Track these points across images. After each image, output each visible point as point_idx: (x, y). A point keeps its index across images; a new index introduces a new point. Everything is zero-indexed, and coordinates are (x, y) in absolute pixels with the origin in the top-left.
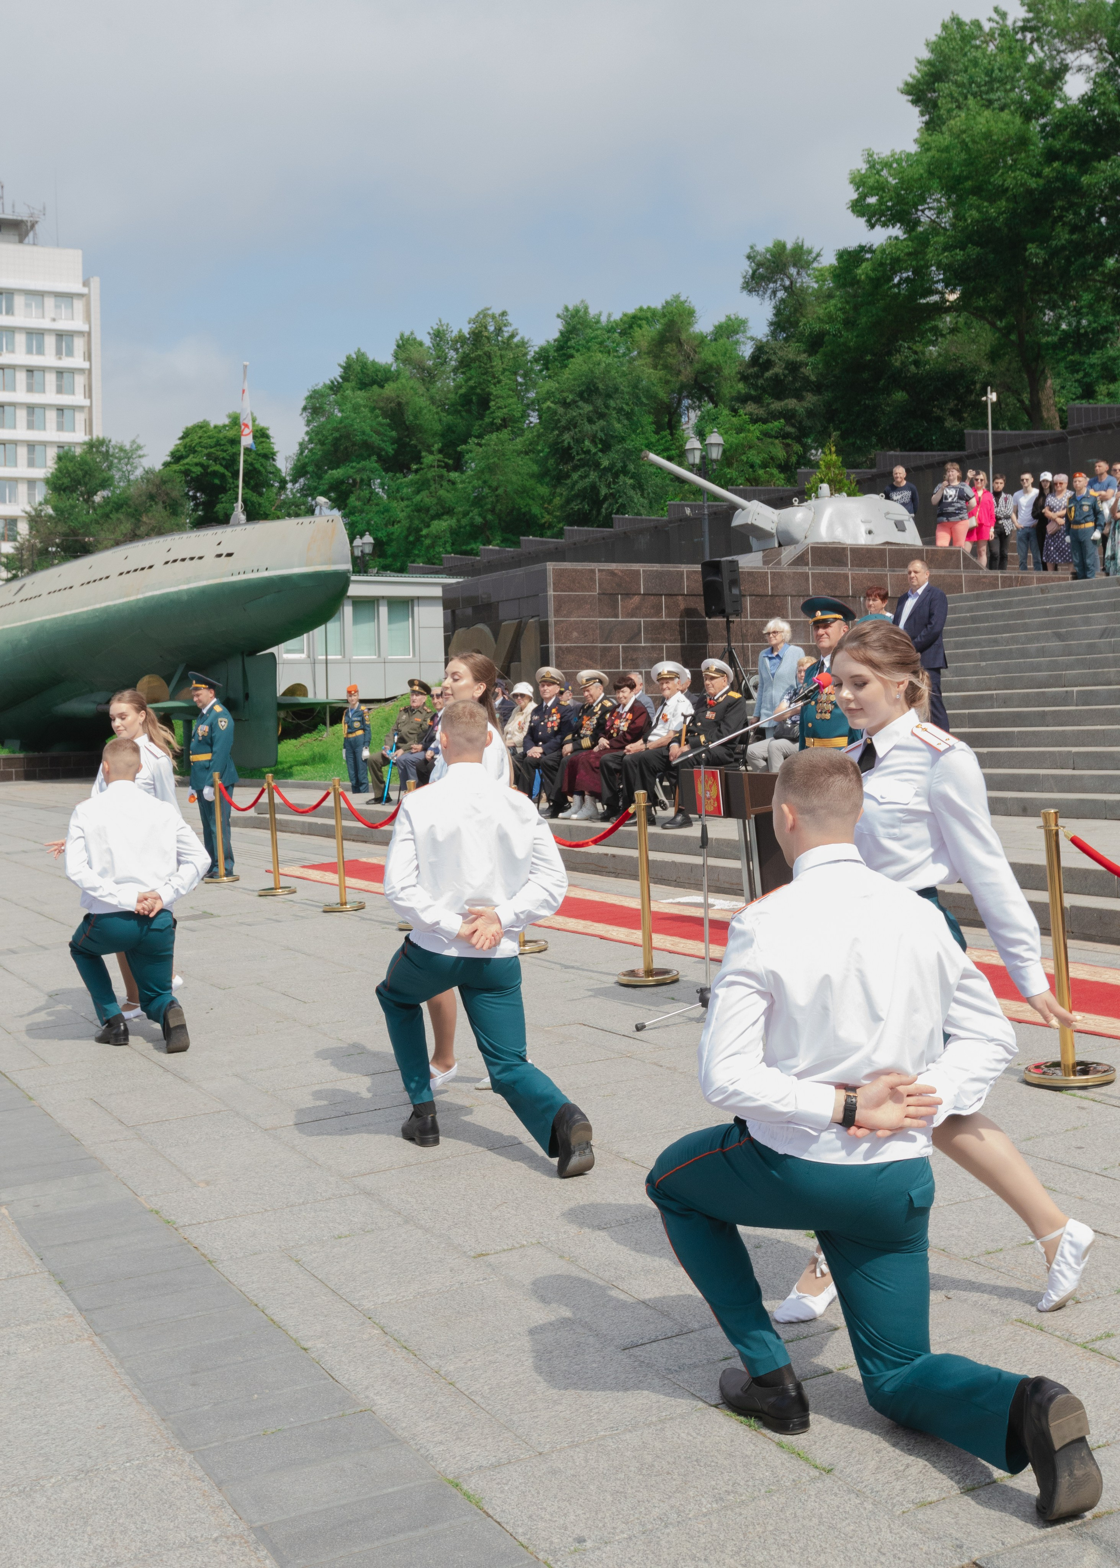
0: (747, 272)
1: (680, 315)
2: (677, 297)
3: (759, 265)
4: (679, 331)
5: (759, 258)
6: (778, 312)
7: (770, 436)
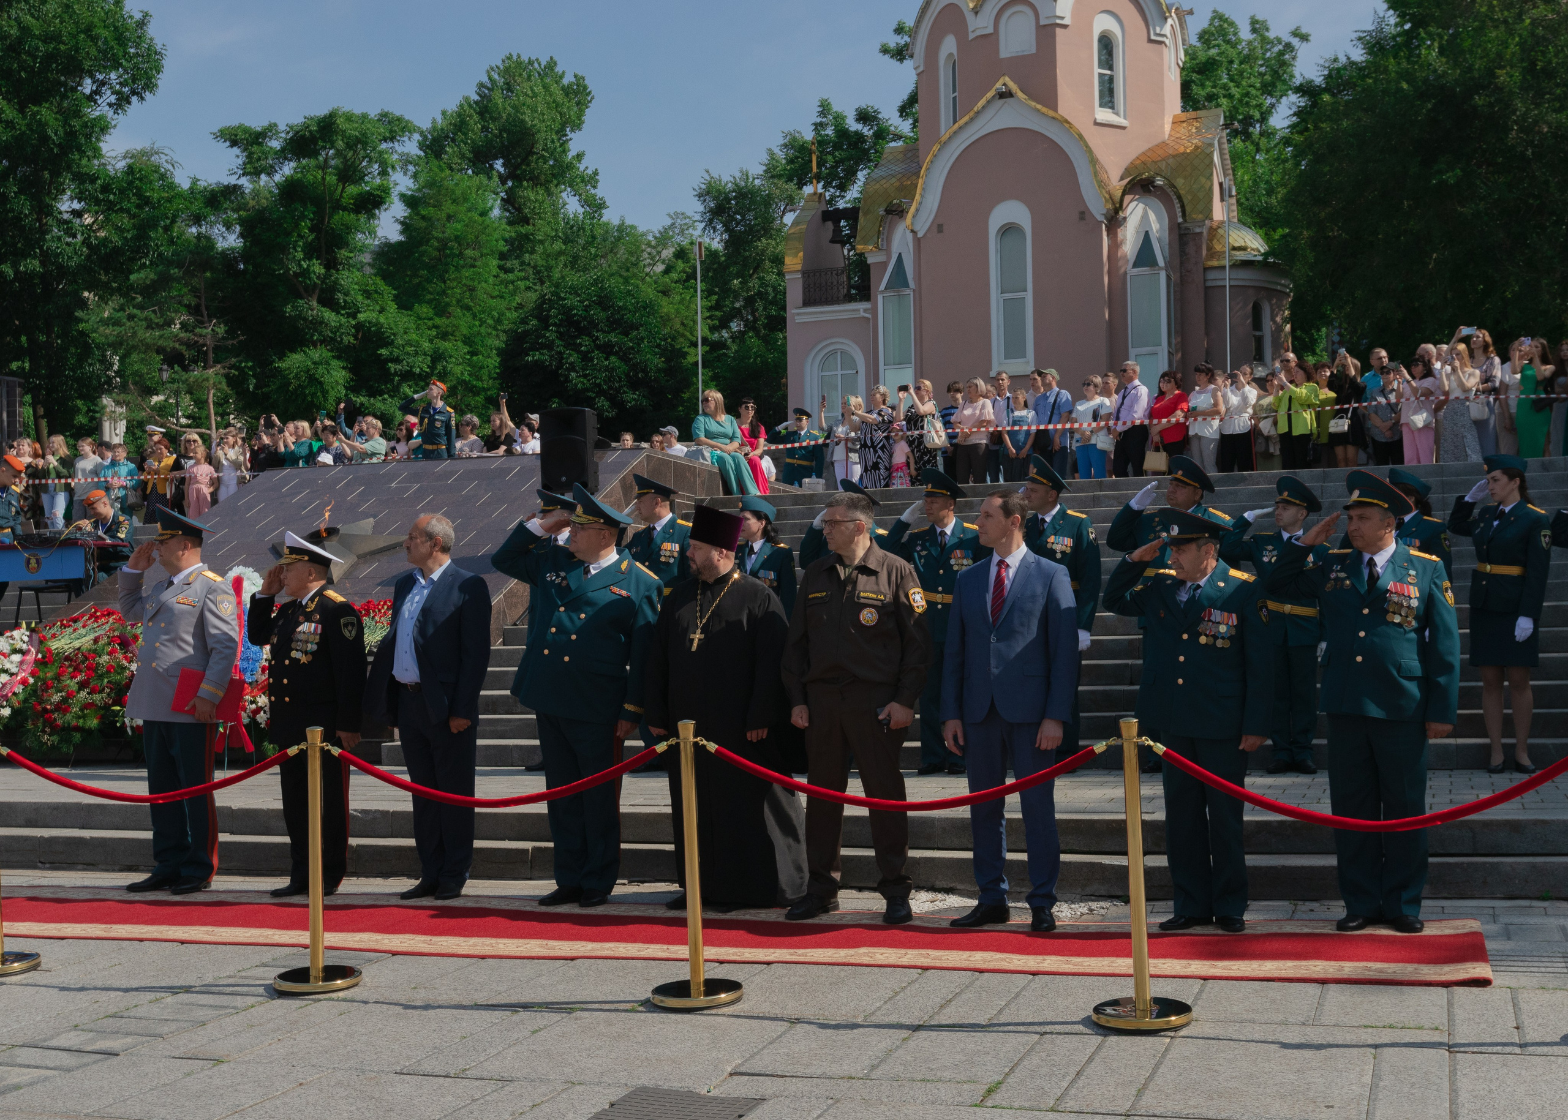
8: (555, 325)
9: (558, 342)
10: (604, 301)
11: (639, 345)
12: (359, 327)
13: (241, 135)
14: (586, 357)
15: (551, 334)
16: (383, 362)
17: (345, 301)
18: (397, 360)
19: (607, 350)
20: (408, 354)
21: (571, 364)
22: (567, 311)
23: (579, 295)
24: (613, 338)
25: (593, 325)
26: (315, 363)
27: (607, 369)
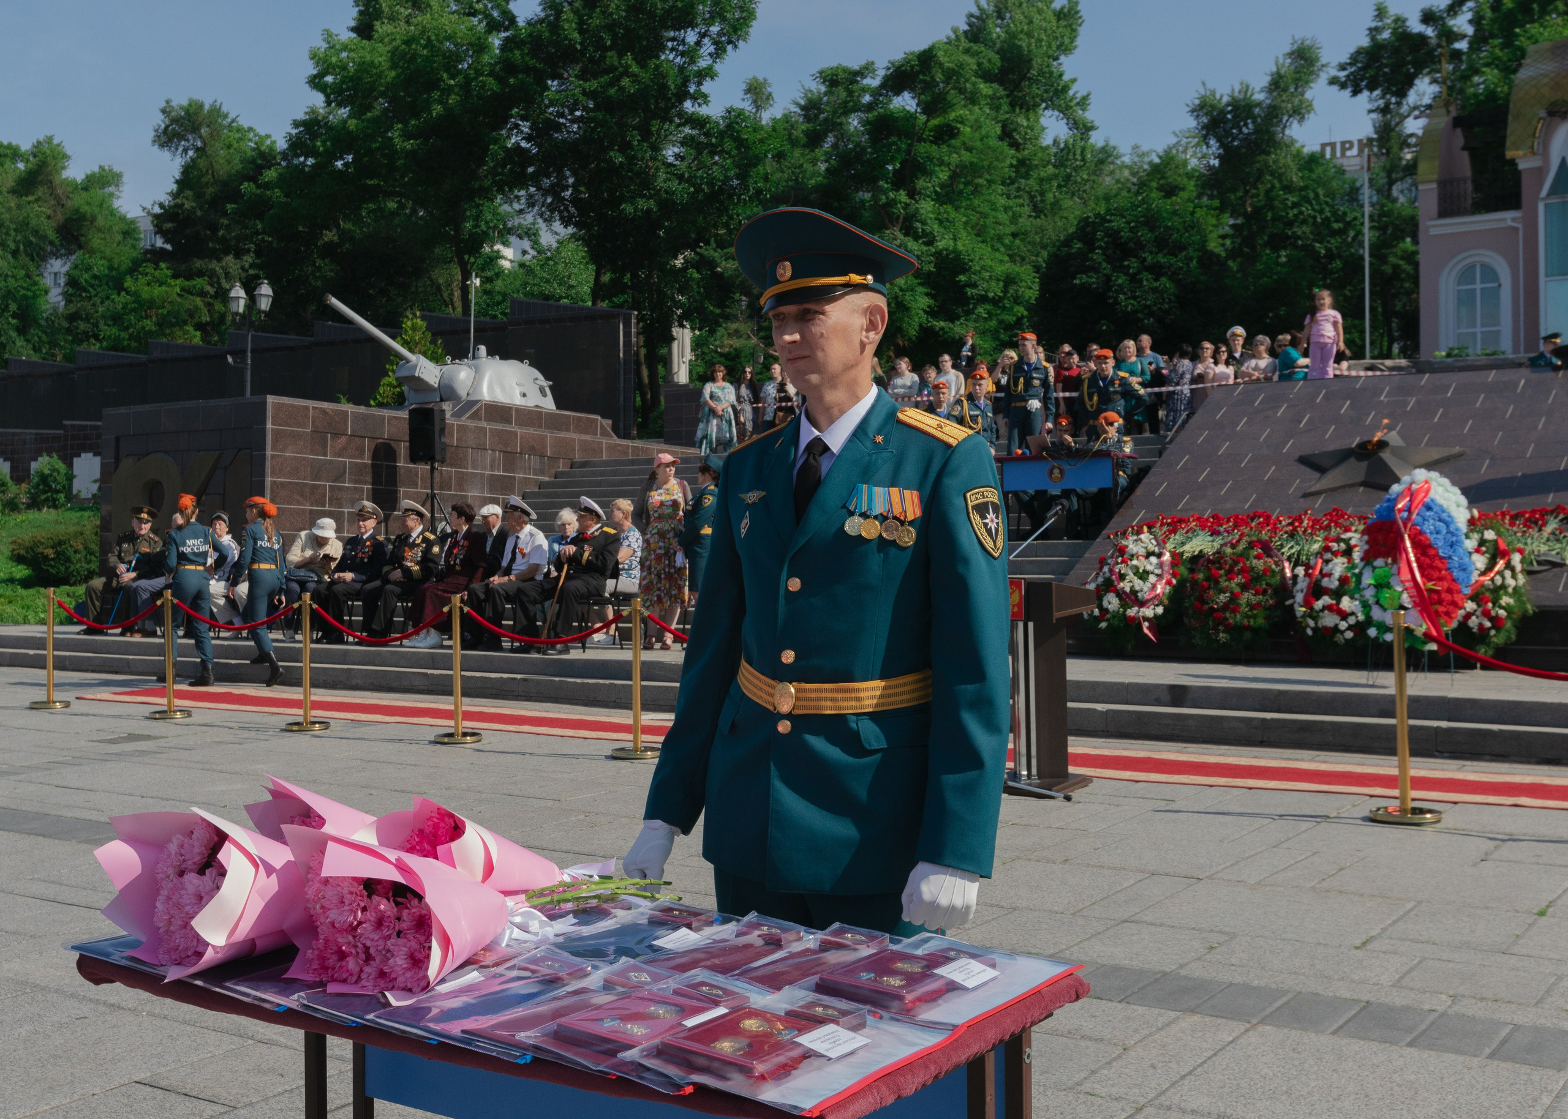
0: (159, 126)
1: (54, 158)
2: (49, 139)
3: (174, 121)
4: (50, 173)
5: (173, 114)
6: (187, 170)
7: (191, 293)
8: (1100, 247)
9: (1104, 265)
10: (1151, 221)
11: (1188, 265)
12: (938, 254)
13: (841, 75)
14: (1134, 279)
15: (1097, 256)
16: (960, 288)
17: (923, 230)
18: (974, 285)
19: (1157, 270)
20: (983, 279)
21: (1119, 285)
22: (1114, 234)
23: (1124, 217)
24: (1161, 259)
25: (1141, 246)
26: (901, 290)
27: (1154, 290)
